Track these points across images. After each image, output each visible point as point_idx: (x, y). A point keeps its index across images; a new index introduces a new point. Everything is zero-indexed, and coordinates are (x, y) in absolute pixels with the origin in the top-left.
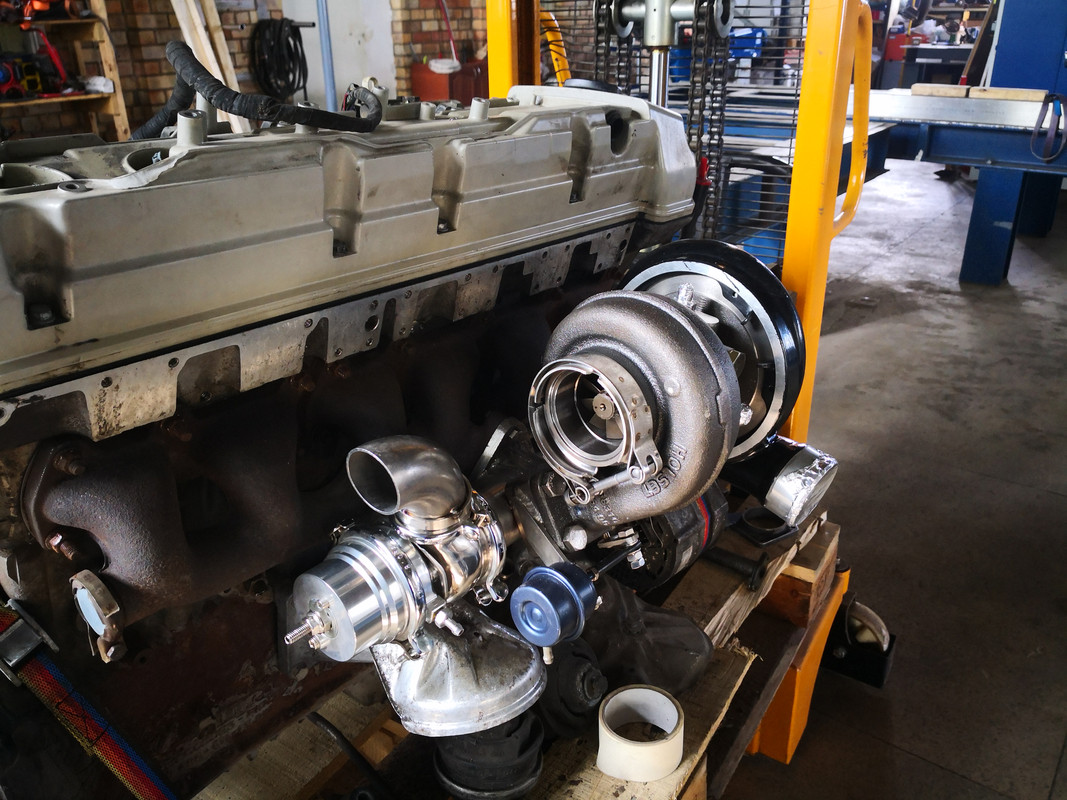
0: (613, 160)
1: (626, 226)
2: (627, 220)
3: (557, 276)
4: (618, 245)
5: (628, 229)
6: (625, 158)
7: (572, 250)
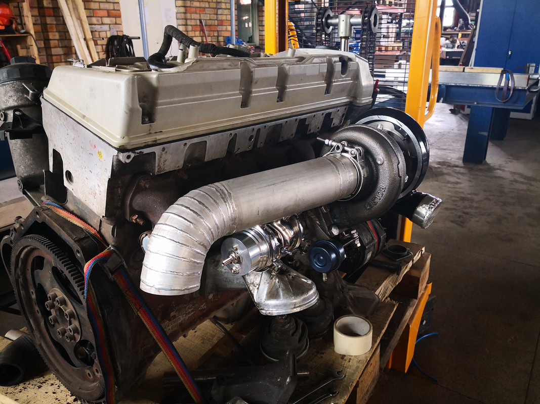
0: (342, 78)
1: (345, 107)
2: (346, 104)
3: (318, 127)
4: (341, 115)
5: (346, 108)
6: (345, 77)
7: (324, 115)
